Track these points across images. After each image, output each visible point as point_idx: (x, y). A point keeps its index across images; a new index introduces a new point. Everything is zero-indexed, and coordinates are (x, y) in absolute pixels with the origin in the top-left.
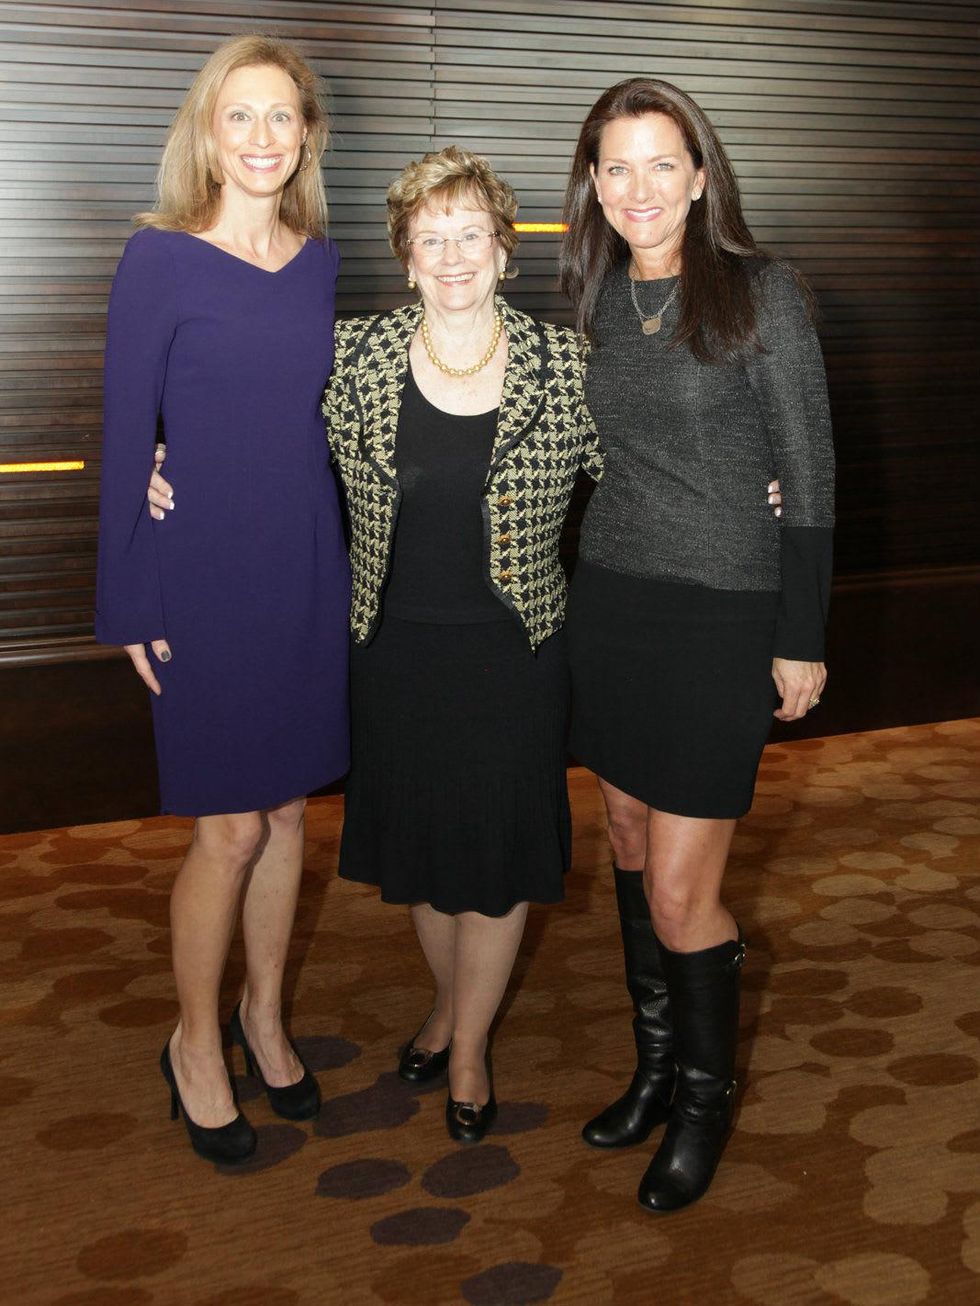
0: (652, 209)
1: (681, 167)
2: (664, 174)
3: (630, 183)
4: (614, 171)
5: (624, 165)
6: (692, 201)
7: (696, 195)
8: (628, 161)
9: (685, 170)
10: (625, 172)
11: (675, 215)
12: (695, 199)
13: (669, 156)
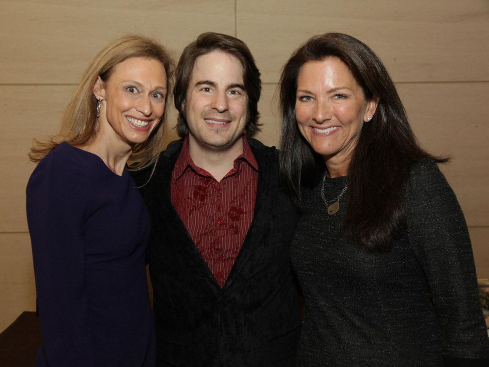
0: (330, 127)
1: (353, 97)
2: (341, 101)
3: (313, 108)
4: (304, 99)
5: (311, 95)
6: (365, 123)
7: (368, 117)
8: (312, 91)
9: (356, 99)
10: (312, 100)
11: (349, 131)
12: (366, 121)
13: (343, 88)
